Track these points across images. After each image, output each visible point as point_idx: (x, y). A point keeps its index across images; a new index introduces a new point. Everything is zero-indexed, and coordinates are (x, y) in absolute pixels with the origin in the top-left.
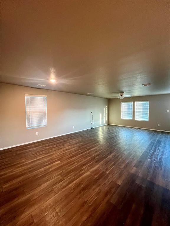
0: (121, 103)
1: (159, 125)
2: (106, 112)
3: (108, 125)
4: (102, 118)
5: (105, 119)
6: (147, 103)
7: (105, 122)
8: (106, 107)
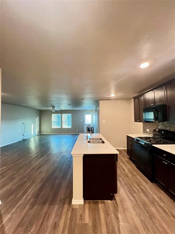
0: (52, 114)
1: (77, 130)
2: (37, 123)
3: (40, 135)
4: (34, 129)
5: (37, 130)
6: (70, 115)
7: (36, 133)
8: (38, 117)
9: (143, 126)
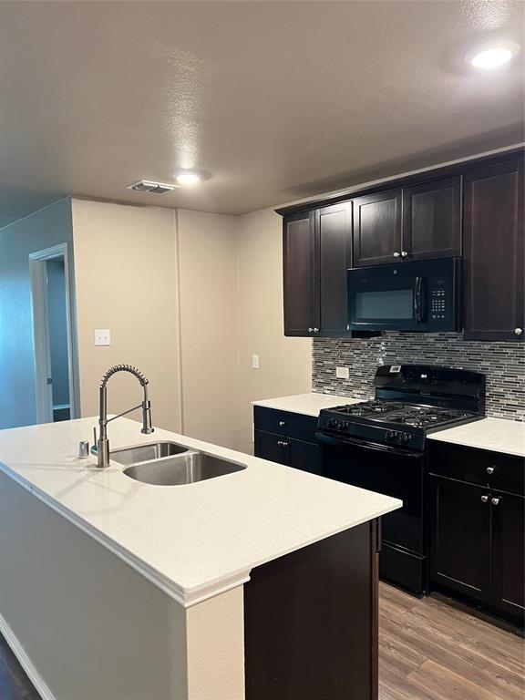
9: (314, 355)
